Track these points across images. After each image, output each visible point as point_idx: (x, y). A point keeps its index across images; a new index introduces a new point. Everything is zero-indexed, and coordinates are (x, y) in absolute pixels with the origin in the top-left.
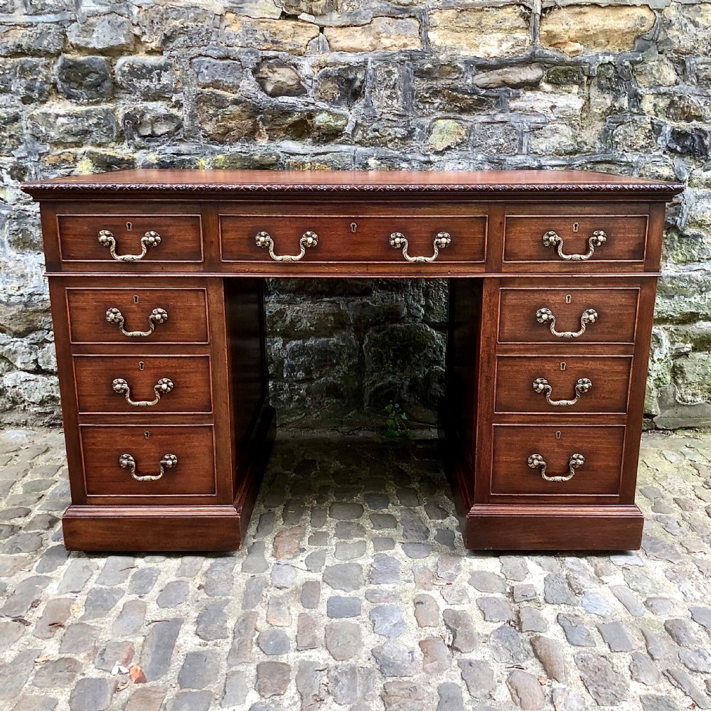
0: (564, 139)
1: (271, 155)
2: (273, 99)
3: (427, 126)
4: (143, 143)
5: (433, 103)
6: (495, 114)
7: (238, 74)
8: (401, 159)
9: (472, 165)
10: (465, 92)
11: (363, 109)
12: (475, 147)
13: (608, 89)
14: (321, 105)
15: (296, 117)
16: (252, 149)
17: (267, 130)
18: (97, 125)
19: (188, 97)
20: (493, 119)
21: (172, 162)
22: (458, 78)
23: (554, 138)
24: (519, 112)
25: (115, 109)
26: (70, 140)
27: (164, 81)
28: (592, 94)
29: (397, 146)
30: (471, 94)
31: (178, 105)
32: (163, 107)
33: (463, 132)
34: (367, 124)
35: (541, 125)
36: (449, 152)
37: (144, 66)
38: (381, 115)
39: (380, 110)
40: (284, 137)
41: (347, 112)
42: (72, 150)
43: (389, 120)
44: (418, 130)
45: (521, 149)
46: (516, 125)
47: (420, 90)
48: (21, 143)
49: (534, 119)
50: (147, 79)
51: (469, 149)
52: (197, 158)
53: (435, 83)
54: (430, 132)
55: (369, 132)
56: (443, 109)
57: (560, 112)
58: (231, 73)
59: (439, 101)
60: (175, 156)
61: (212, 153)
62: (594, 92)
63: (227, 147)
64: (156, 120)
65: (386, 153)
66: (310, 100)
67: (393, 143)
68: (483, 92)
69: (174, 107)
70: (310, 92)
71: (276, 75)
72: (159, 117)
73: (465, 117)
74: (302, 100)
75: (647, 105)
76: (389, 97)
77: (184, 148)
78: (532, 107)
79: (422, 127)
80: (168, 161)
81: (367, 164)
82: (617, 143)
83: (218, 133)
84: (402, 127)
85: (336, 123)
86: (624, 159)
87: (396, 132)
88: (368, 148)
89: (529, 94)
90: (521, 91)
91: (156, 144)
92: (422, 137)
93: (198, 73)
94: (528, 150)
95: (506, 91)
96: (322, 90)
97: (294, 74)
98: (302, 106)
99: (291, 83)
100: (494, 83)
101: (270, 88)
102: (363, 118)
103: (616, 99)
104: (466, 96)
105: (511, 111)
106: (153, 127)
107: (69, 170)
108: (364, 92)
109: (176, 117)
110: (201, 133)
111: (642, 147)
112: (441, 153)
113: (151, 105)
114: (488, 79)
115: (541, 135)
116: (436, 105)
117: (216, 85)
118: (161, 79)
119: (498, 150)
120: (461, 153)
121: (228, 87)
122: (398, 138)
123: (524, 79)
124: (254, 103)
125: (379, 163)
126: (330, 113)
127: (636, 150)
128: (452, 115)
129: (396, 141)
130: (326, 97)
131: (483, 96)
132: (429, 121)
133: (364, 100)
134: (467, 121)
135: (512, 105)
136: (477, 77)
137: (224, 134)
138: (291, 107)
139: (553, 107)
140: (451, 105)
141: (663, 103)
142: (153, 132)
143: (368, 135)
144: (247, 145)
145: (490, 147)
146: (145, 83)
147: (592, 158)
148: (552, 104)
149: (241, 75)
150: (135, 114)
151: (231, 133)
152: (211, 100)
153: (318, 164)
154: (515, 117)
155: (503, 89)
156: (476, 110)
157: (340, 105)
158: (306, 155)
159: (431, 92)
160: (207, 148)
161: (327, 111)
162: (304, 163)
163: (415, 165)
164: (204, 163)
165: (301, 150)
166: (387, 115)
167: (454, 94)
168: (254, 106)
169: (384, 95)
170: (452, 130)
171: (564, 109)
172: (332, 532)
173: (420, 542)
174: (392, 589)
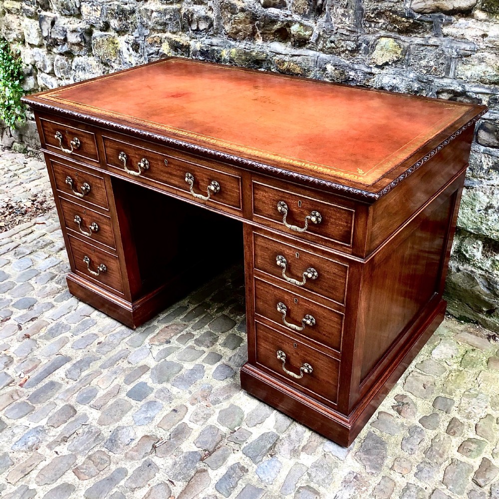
1: (263, 53)
2: (265, 10)
3: (371, 43)
4: (194, 35)
5: (379, 23)
6: (430, 38)
8: (350, 68)
9: (404, 81)
10: (403, 15)
11: (324, 23)
12: (409, 66)
14: (296, 17)
15: (277, 26)
16: (252, 47)
17: (261, 33)
18: (170, 19)
19: (215, 4)
20: (427, 42)
21: (207, 51)
23: (480, 66)
24: (451, 38)
25: (180, 9)
26: (159, 28)
29: (348, 57)
30: (408, 18)
31: (211, 9)
32: (203, 10)
33: (399, 52)
34: (327, 36)
35: (469, 53)
36: (387, 67)
38: (337, 30)
39: (336, 25)
40: (273, 39)
41: (314, 24)
42: (160, 35)
43: (342, 34)
44: (364, 45)
45: (448, 73)
46: (446, 50)
47: (368, 10)
48: (136, 28)
49: (463, 46)
51: (404, 67)
52: (222, 49)
54: (373, 48)
55: (327, 42)
56: (385, 29)
57: (490, 42)
59: (383, 21)
60: (210, 46)
61: (230, 47)
63: (238, 44)
65: (340, 61)
66: (288, 12)
67: (344, 54)
68: (418, 16)
69: (209, 10)
70: (289, 5)
72: (200, 18)
73: (403, 37)
74: (283, 12)
76: (343, 15)
77: (215, 41)
78: (462, 35)
79: (368, 43)
80: (205, 50)
81: (326, 68)
83: (233, 33)
84: (353, 41)
85: (305, 33)
87: (347, 45)
88: (328, 55)
89: (462, 21)
90: (453, 18)
91: (200, 36)
92: (367, 52)
94: (454, 75)
95: (440, 17)
96: (296, 5)
98: (283, 17)
100: (429, 9)
102: (324, 31)
104: (403, 19)
105: (445, 36)
106: (198, 24)
107: (158, 48)
108: (325, 9)
109: (210, 18)
110: (224, 31)
112: (381, 67)
113: (197, 8)
114: (424, 4)
115: (469, 61)
116: (380, 24)
119: (428, 71)
120: (397, 69)
122: (348, 50)
123: (456, 6)
124: (253, 12)
125: (334, 69)
126: (301, 24)
128: (393, 34)
129: (347, 52)
130: (299, 11)
131: (418, 20)
132: (374, 38)
133: (325, 16)
134: (404, 41)
135: (445, 30)
137: (236, 34)
138: (276, 17)
139: (484, 36)
140: (392, 26)
142: (198, 27)
143: (326, 45)
144: (249, 43)
145: (421, 67)
148: (482, 33)
150: (188, 14)
151: (240, 33)
152: (227, 7)
153: (292, 64)
154: (446, 42)
155: (437, 15)
156: (413, 32)
157: (309, 18)
158: (286, 55)
159: (376, 12)
160: (227, 42)
161: (299, 22)
162: (284, 62)
163: (360, 75)
164: (225, 54)
165: (283, 51)
166: (342, 30)
167: (394, 16)
168: (253, 14)
169: (340, 13)
170: (390, 49)
171: (494, 39)
172: (197, 337)
173: (233, 367)
174: (175, 393)
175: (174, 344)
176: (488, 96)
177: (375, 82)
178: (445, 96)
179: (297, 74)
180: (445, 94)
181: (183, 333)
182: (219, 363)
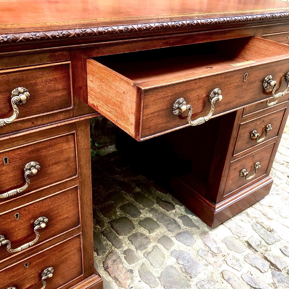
172: (133, 247)
173: (181, 231)
174: (206, 277)
175: (135, 267)
181: (122, 256)
182: (174, 239)
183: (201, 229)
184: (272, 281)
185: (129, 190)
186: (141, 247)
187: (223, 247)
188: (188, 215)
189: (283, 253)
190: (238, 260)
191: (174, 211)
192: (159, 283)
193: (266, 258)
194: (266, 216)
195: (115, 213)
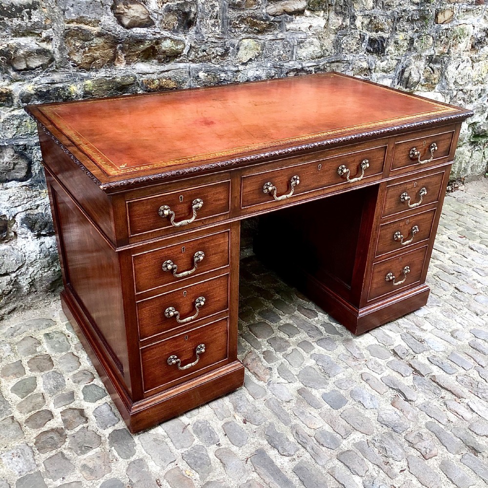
0: (316, 49)
1: (129, 76)
2: (128, 31)
3: (236, 45)
4: (19, 76)
6: (278, 34)
7: (99, 10)
8: (220, 71)
9: (265, 70)
10: (262, 19)
11: (195, 35)
12: (266, 58)
13: (340, 13)
14: (166, 33)
15: (147, 45)
16: (114, 73)
17: (125, 57)
19: (57, 33)
20: (276, 37)
21: (48, 91)
22: (257, 9)
23: (310, 48)
24: (292, 31)
27: (35, 19)
28: (331, 16)
29: (218, 61)
30: (265, 21)
31: (48, 39)
32: (34, 42)
33: (259, 48)
34: (198, 46)
35: (304, 40)
36: (250, 63)
37: (12, 5)
38: (208, 39)
39: (207, 35)
40: (137, 60)
41: (184, 38)
43: (212, 42)
44: (232, 48)
45: (292, 57)
46: (290, 41)
47: (233, 18)
49: (300, 36)
50: (18, 17)
52: (69, 85)
53: (242, 12)
54: (238, 49)
55: (199, 52)
56: (247, 32)
57: (314, 30)
58: (94, 10)
59: (245, 26)
60: (49, 85)
61: (81, 80)
62: (332, 15)
63: (93, 74)
64: (29, 54)
65: (211, 67)
66: (156, 30)
67: (215, 59)
68: (272, 19)
69: (43, 41)
70: (157, 23)
71: (131, 10)
72: (31, 52)
73: (260, 37)
74: (151, 31)
75: (358, 23)
76: (213, 25)
77: (56, 77)
78: (299, 28)
79: (233, 46)
80: (44, 90)
81: (198, 76)
82: (343, 48)
83: (86, 63)
84: (221, 47)
85: (177, 47)
86: (346, 59)
87: (217, 51)
88: (198, 64)
89: (298, 18)
90: (294, 17)
91: (32, 76)
92: (234, 54)
93: (64, 11)
94: (296, 57)
95: (286, 17)
96: (166, 22)
97: (144, 9)
98: (151, 36)
99: (143, 17)
100: (279, 12)
101: (126, 22)
102: (195, 42)
103: (344, 20)
104: (262, 22)
105: (287, 31)
106: (26, 61)
108: (196, 22)
109: (48, 51)
110: (71, 63)
111: (355, 50)
112: (245, 64)
113: (22, 41)
114: (275, 9)
115: (303, 46)
116: (242, 29)
117: (80, 20)
118: (32, 17)
119: (280, 59)
120: (258, 63)
121: (90, 22)
122: (219, 55)
123: (296, 8)
124: (114, 35)
125: (206, 75)
126: (172, 40)
127: (352, 52)
128: (251, 35)
129: (218, 57)
130: (169, 28)
131: (272, 21)
132: (238, 41)
133: (195, 28)
134: (261, 39)
135: (288, 26)
136: (269, 7)
137: (90, 63)
138: (142, 36)
139: (310, 26)
140: (252, 29)
141: (366, 21)
142: (27, 66)
143: (198, 54)
144: (110, 70)
145: (275, 57)
146: (16, 21)
147: (329, 60)
149: (101, 11)
150: (9, 50)
151: (97, 61)
152: (78, 34)
153: (164, 80)
154: (289, 35)
155: (283, 16)
156: (266, 31)
157: (178, 33)
158: (153, 73)
159: (239, 19)
160: (76, 76)
161: (170, 38)
162: (154, 80)
163: (230, 74)
164: (76, 89)
165: (150, 70)
166: (212, 38)
167: (255, 20)
168: (114, 37)
169: (210, 24)
170: (253, 47)
171: (317, 28)
172: (272, 349)
173: (322, 337)
174: (344, 377)
175: (275, 366)
176: (314, 68)
177: (241, 78)
178: (292, 74)
179: (172, 89)
180: (291, 73)
181: (261, 356)
182: (314, 344)
183: (345, 336)
184: (412, 384)
185: (269, 297)
186: (280, 349)
187: (366, 353)
188: (331, 323)
189: (430, 361)
190: (380, 365)
191: (316, 318)
192: (298, 379)
193: (410, 365)
194: (420, 327)
195: (253, 318)
